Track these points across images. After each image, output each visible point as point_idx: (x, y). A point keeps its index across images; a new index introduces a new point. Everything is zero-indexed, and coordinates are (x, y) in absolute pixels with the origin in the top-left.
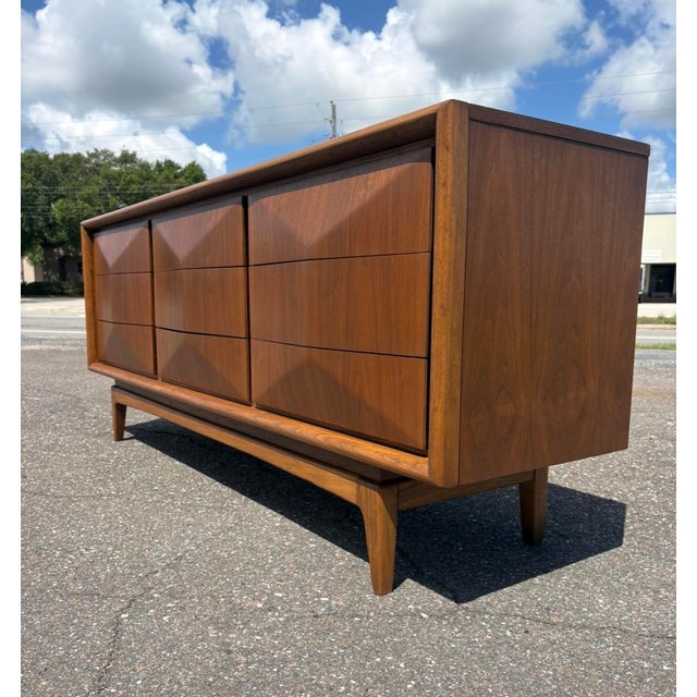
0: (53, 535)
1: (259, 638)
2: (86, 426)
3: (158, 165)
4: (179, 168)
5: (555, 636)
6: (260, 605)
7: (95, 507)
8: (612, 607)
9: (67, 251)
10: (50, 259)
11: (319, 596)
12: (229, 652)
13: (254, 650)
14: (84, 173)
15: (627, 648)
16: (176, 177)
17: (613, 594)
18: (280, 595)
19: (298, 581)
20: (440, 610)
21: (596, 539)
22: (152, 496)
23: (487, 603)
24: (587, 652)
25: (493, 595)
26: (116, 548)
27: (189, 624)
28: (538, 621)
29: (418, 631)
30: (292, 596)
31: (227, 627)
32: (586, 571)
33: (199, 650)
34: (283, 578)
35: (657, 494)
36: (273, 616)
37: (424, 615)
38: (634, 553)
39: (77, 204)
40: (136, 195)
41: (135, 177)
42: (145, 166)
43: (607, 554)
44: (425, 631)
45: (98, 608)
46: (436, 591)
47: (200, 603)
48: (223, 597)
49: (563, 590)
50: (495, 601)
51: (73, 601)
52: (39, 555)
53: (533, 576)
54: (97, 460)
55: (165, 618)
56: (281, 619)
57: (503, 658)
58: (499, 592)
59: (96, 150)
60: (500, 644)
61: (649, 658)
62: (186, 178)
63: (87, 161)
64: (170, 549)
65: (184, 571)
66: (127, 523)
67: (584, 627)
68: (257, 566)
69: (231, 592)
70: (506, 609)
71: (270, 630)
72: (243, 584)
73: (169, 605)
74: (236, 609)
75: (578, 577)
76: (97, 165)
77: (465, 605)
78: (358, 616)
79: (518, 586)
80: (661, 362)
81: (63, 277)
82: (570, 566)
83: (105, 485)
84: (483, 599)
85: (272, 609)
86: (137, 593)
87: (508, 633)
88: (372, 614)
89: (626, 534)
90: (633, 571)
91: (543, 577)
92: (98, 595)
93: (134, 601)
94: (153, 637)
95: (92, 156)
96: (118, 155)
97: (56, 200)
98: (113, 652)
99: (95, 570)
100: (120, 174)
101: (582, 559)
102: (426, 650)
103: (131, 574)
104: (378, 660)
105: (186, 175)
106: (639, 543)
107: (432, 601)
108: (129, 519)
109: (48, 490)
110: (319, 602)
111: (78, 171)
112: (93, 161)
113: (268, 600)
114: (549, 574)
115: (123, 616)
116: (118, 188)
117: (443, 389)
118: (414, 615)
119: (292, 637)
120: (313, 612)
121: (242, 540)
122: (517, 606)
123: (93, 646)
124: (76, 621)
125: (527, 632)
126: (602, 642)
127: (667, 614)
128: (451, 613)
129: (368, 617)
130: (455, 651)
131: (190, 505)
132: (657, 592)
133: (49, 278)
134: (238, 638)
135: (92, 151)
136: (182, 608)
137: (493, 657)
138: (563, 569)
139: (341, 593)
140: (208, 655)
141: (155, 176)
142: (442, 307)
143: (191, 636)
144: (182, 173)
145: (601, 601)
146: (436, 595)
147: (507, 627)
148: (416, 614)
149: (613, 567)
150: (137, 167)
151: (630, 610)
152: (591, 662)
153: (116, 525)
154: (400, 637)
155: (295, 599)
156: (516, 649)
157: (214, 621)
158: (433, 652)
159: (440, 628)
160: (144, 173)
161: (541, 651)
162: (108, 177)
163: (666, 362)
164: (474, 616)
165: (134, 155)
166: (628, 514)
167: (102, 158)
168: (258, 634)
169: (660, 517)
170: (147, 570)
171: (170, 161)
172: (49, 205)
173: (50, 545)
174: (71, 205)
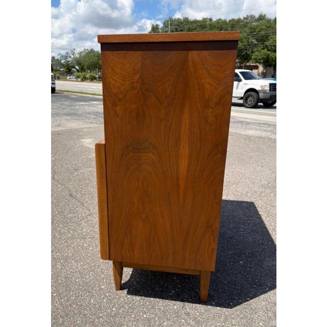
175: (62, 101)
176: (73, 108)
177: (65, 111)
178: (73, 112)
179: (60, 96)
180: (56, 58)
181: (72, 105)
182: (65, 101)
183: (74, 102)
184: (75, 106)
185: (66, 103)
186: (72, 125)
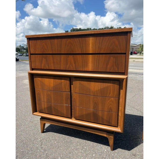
175: (21, 64)
176: (25, 67)
177: (21, 69)
178: (24, 69)
179: (21, 62)
180: (22, 46)
181: (25, 66)
182: (22, 64)
183: (26, 65)
184: (26, 66)
185: (22, 65)
186: (22, 74)
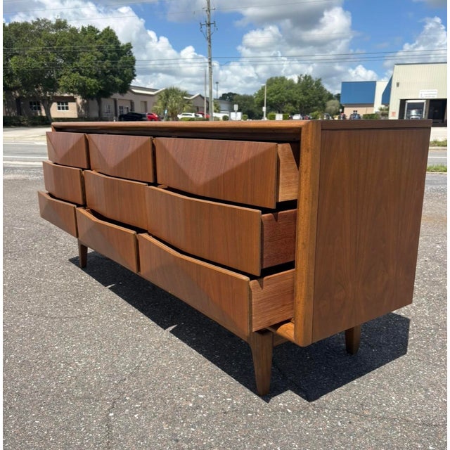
0: (56, 350)
1: (193, 429)
2: (60, 254)
3: (83, 29)
4: (98, 32)
5: (367, 425)
6: (191, 405)
7: (78, 326)
8: (400, 402)
9: (21, 93)
10: (10, 100)
11: (225, 397)
12: (177, 441)
13: (192, 439)
14: (31, 36)
15: (409, 434)
16: (96, 39)
17: (400, 392)
18: (202, 396)
19: (211, 385)
20: (298, 407)
21: (391, 348)
22: (112, 316)
23: (326, 401)
24: (386, 436)
25: (329, 394)
26: (97, 360)
27: (150, 420)
28: (357, 414)
29: (286, 423)
30: (209, 398)
31: (173, 422)
32: (385, 375)
33: (159, 440)
34: (203, 383)
35: (429, 309)
36: (200, 413)
37: (289, 411)
38: (413, 359)
39: (27, 60)
40: (68, 52)
41: (66, 39)
42: (74, 30)
43: (397, 360)
44: (290, 422)
45: (94, 408)
46: (295, 393)
47: (155, 404)
48: (168, 399)
49: (371, 390)
50: (330, 399)
51: (79, 403)
52: (51, 367)
53: (353, 379)
54: (72, 285)
55: (136, 416)
56: (205, 415)
57: (337, 443)
58: (333, 392)
59: (38, 19)
60: (335, 432)
61: (421, 441)
62: (104, 39)
63: (32, 28)
64: (131, 361)
65: (142, 378)
66: (100, 339)
67: (383, 418)
68: (185, 374)
69: (172, 395)
70: (337, 405)
71: (199, 423)
72: (179, 388)
73: (137, 406)
74: (177, 408)
75: (380, 379)
76: (40, 30)
77: (313, 402)
78: (250, 412)
79: (344, 387)
80: (434, 187)
81: (20, 113)
82: (375, 371)
83: (81, 307)
84: (324, 398)
85: (198, 407)
86: (116, 396)
87: (340, 424)
88: (258, 411)
89: (409, 343)
90: (413, 374)
91: (359, 379)
92: (93, 398)
93: (114, 402)
94: (130, 430)
95: (35, 24)
96: (54, 22)
97: (12, 56)
98: (109, 442)
99: (87, 378)
100: (56, 37)
101: (382, 365)
102: (292, 436)
103: (109, 381)
104: (265, 445)
105: (104, 37)
106: (417, 351)
107: (293, 400)
108: (102, 336)
109: (46, 312)
110: (226, 401)
111: (26, 35)
112: (37, 27)
113: (196, 401)
114: (362, 377)
115: (111, 414)
116: (55, 47)
117: (303, 290)
118: (283, 411)
119: (213, 429)
120: (223, 409)
121: (174, 353)
122: (344, 403)
123: (97, 438)
124: (83, 419)
125: (350, 423)
126: (395, 429)
127: (432, 407)
128: (305, 408)
129: (256, 413)
130: (309, 438)
131: (137, 323)
132: (427, 390)
133: (10, 113)
134: (181, 430)
135: (35, 20)
136: (145, 408)
137: (331, 442)
138: (370, 374)
139: (238, 394)
140: (165, 443)
141: (81, 38)
142: (303, 244)
143: (153, 429)
144: (100, 36)
145: (393, 398)
146: (295, 395)
147: (339, 419)
148: (284, 410)
149: (401, 371)
150: (68, 31)
151: (410, 405)
152: (388, 445)
153: (94, 341)
154: (276, 428)
155: (211, 400)
156: (344, 436)
157: (164, 418)
158: (296, 439)
159: (299, 420)
160: (74, 36)
161: (359, 437)
162: (47, 39)
163: (438, 187)
164: (319, 411)
165: (65, 22)
166: (411, 327)
167: (43, 25)
168: (192, 427)
169: (430, 329)
170: (119, 378)
171: (91, 27)
172: (8, 61)
173: (56, 358)
174: (23, 60)
